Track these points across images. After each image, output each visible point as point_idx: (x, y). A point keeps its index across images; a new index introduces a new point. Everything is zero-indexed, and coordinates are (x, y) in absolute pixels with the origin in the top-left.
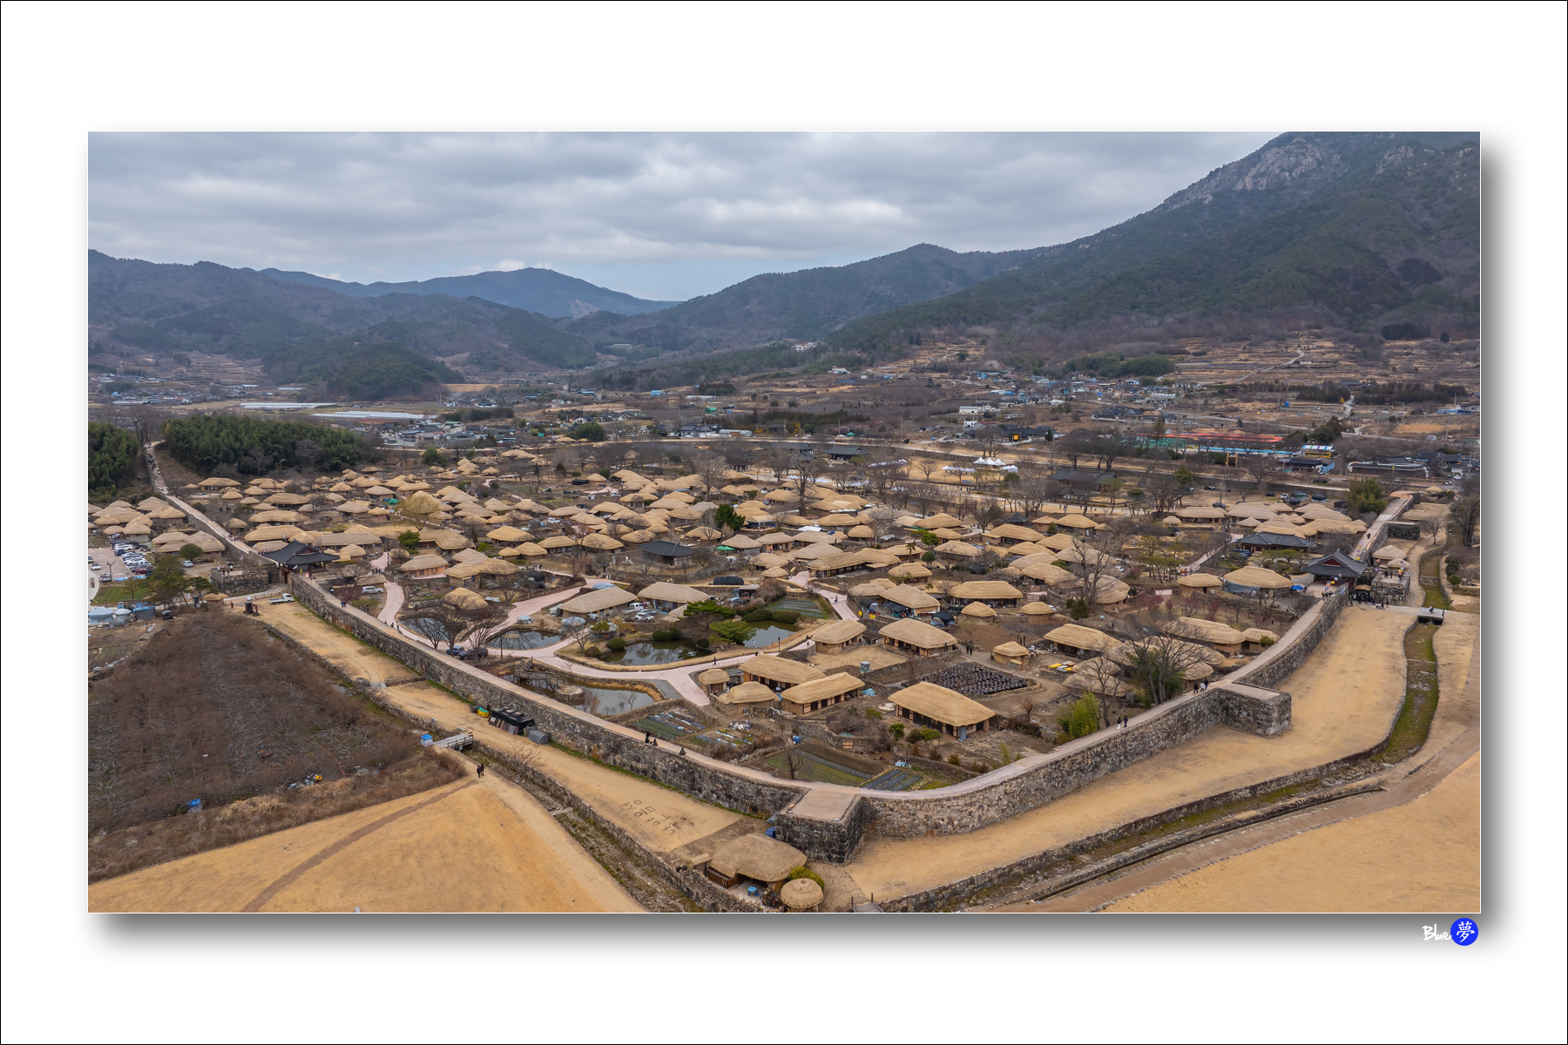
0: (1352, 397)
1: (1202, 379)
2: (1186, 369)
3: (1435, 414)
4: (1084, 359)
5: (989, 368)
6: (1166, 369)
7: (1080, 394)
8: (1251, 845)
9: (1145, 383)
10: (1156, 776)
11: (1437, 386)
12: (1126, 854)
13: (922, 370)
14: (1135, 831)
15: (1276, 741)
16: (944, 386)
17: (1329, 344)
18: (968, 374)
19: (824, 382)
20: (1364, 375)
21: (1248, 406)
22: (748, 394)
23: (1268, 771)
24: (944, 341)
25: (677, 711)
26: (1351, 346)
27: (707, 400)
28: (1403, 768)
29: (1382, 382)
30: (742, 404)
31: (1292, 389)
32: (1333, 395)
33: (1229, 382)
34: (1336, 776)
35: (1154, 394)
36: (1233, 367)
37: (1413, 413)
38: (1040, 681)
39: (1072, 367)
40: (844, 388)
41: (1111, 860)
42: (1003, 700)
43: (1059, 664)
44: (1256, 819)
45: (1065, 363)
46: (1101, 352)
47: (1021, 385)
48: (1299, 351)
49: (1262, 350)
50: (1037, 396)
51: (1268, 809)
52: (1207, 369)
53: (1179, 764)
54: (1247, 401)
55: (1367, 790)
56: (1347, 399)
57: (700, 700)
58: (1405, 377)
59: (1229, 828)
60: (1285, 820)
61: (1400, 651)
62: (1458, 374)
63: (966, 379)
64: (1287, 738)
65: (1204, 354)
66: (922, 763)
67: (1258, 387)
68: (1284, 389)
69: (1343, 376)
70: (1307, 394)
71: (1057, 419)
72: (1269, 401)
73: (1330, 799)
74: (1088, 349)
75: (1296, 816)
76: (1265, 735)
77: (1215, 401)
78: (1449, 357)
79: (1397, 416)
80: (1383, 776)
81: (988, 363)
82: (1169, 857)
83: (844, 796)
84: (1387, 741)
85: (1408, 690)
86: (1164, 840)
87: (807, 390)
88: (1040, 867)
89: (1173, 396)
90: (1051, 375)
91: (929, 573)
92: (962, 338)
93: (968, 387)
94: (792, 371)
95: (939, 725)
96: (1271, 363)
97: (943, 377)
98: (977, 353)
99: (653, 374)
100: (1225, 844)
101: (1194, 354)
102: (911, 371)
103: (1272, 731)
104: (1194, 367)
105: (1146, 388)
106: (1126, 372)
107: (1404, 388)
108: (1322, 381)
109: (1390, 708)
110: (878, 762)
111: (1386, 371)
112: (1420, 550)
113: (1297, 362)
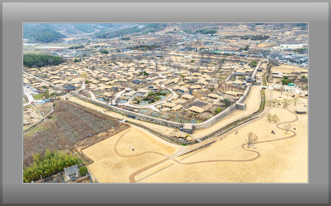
0: (250, 38)
1: (222, 34)
2: (219, 32)
3: (264, 42)
4: (200, 30)
5: (181, 32)
6: (215, 32)
7: (199, 38)
8: (243, 127)
9: (212, 36)
10: (229, 118)
11: (265, 36)
12: (228, 129)
13: (167, 33)
14: (228, 126)
15: (244, 111)
16: (172, 37)
17: (246, 26)
18: (177, 34)
19: (148, 37)
20: (252, 33)
21: (231, 41)
22: (133, 40)
23: (244, 116)
24: (171, 26)
25: (155, 112)
26: (250, 27)
27: (125, 42)
28: (261, 114)
29: (255, 35)
30: (132, 43)
31: (240, 37)
32: (246, 38)
33: (227, 35)
34: (252, 116)
35: (214, 38)
36: (228, 31)
37: (261, 42)
38: (208, 103)
39: (197, 32)
40: (152, 38)
41: (226, 130)
42: (204, 107)
43: (211, 100)
44: (243, 123)
45: (196, 31)
46: (203, 28)
47: (188, 36)
48: (240, 28)
49: (233, 28)
50: (191, 39)
51: (245, 121)
52: (223, 32)
53: (232, 116)
54: (231, 40)
55: (257, 118)
56: (249, 39)
57: (158, 111)
58: (259, 33)
59: (240, 125)
60: (247, 123)
61: (260, 94)
62: (268, 33)
63: (176, 35)
64: (246, 110)
65: (222, 28)
66: (197, 119)
67: (233, 36)
68: (238, 37)
69: (248, 33)
70: (242, 38)
71: (196, 45)
72: (235, 40)
73: (252, 119)
74: (200, 27)
75: (248, 122)
76: (243, 110)
77: (225, 40)
78: (267, 29)
79: (258, 43)
80: (259, 115)
81: (180, 31)
82: (233, 129)
83: (190, 125)
84: (259, 110)
85: (261, 101)
86: (232, 127)
87: (145, 39)
88: (217, 132)
89: (217, 39)
90: (193, 34)
91: (184, 83)
92: (174, 25)
93: (177, 37)
94: (140, 33)
95: (197, 112)
96: (235, 30)
97: (172, 35)
98: (178, 28)
99: (110, 35)
100: (240, 127)
101: (221, 29)
102: (165, 33)
103: (244, 110)
104: (221, 32)
105: (212, 37)
106: (208, 33)
107: (259, 36)
108: (245, 35)
109: (259, 105)
110: (190, 119)
111: (256, 32)
112: (262, 74)
113: (240, 30)
